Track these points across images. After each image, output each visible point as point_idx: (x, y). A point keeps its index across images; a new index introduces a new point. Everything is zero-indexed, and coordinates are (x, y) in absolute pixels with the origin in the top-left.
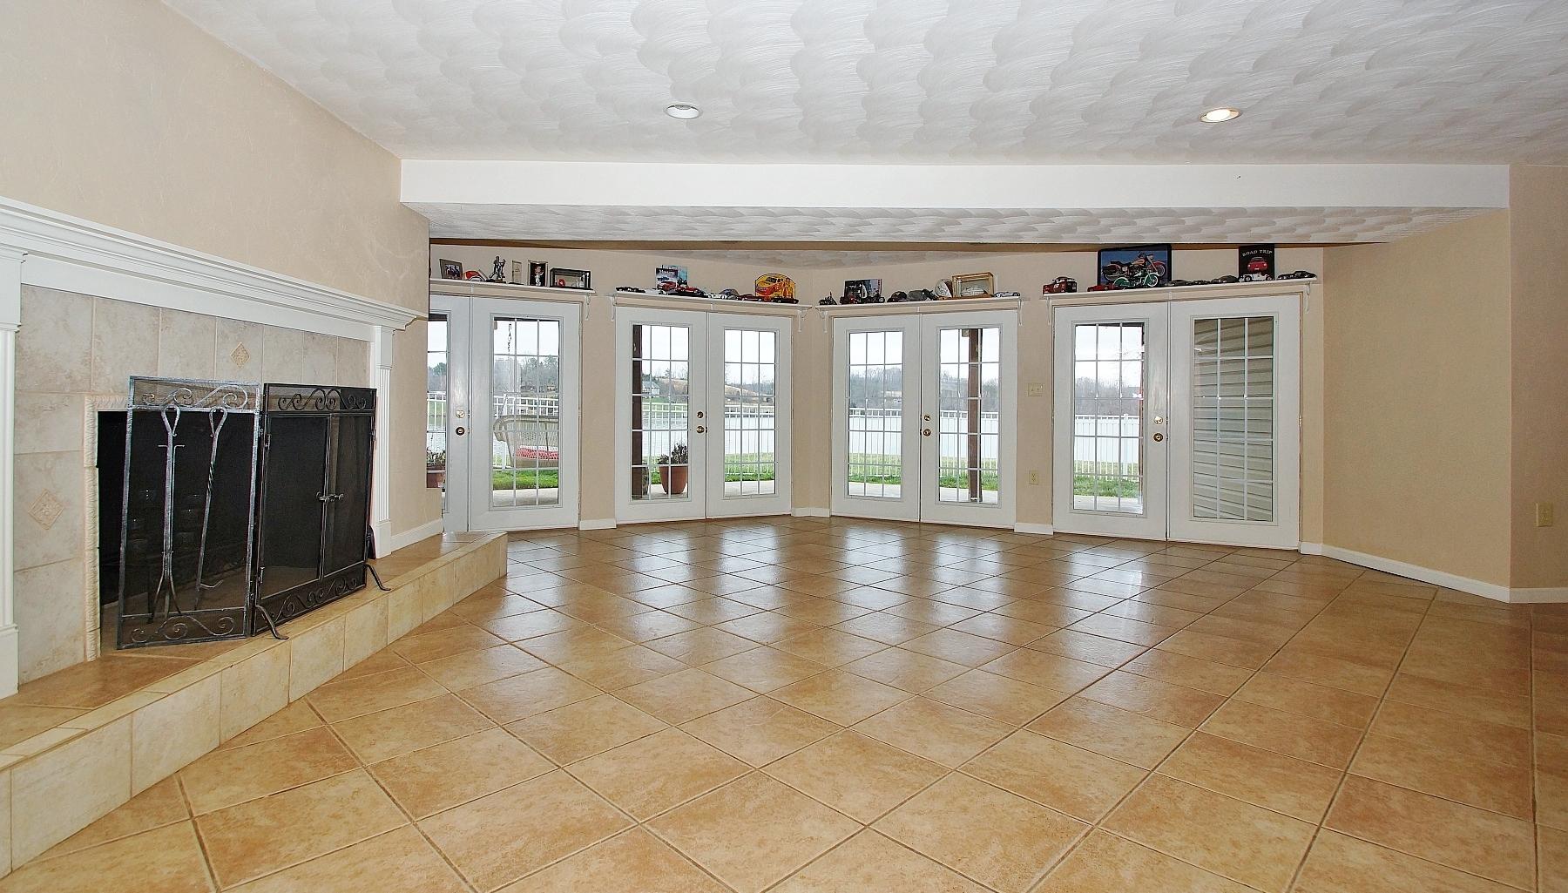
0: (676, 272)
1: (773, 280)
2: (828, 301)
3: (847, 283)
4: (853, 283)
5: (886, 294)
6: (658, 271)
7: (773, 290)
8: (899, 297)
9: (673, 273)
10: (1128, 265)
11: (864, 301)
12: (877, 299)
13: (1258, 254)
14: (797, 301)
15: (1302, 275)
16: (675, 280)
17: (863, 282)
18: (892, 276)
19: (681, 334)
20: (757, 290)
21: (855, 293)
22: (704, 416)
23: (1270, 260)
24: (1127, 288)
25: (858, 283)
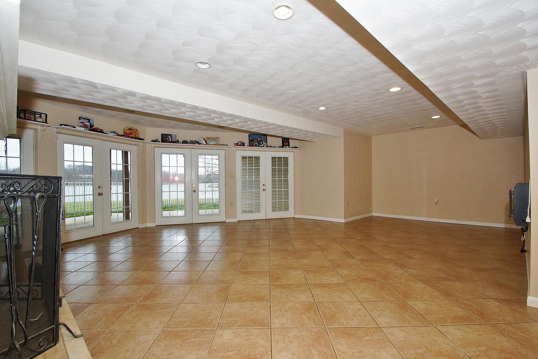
0: (89, 120)
1: (131, 129)
2: (156, 141)
3: (162, 135)
4: (165, 135)
5: (181, 141)
6: (80, 118)
7: (131, 134)
8: (185, 142)
9: (88, 121)
10: (257, 140)
11: (170, 142)
12: (177, 142)
13: (286, 141)
14: (144, 139)
15: (296, 147)
16: (88, 124)
17: (169, 135)
18: (181, 134)
19: (89, 150)
20: (124, 133)
21: (165, 138)
22: (101, 188)
23: (288, 142)
24: (258, 147)
25: (167, 135)
